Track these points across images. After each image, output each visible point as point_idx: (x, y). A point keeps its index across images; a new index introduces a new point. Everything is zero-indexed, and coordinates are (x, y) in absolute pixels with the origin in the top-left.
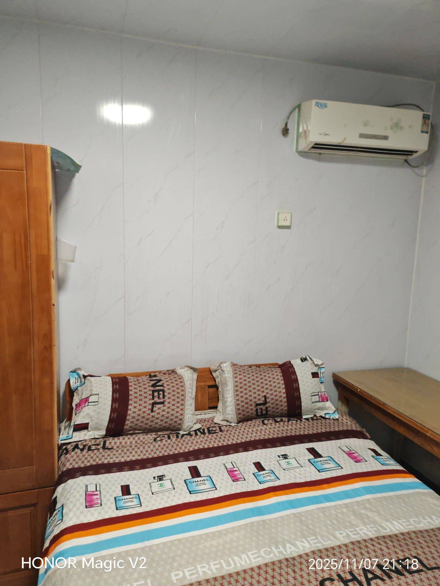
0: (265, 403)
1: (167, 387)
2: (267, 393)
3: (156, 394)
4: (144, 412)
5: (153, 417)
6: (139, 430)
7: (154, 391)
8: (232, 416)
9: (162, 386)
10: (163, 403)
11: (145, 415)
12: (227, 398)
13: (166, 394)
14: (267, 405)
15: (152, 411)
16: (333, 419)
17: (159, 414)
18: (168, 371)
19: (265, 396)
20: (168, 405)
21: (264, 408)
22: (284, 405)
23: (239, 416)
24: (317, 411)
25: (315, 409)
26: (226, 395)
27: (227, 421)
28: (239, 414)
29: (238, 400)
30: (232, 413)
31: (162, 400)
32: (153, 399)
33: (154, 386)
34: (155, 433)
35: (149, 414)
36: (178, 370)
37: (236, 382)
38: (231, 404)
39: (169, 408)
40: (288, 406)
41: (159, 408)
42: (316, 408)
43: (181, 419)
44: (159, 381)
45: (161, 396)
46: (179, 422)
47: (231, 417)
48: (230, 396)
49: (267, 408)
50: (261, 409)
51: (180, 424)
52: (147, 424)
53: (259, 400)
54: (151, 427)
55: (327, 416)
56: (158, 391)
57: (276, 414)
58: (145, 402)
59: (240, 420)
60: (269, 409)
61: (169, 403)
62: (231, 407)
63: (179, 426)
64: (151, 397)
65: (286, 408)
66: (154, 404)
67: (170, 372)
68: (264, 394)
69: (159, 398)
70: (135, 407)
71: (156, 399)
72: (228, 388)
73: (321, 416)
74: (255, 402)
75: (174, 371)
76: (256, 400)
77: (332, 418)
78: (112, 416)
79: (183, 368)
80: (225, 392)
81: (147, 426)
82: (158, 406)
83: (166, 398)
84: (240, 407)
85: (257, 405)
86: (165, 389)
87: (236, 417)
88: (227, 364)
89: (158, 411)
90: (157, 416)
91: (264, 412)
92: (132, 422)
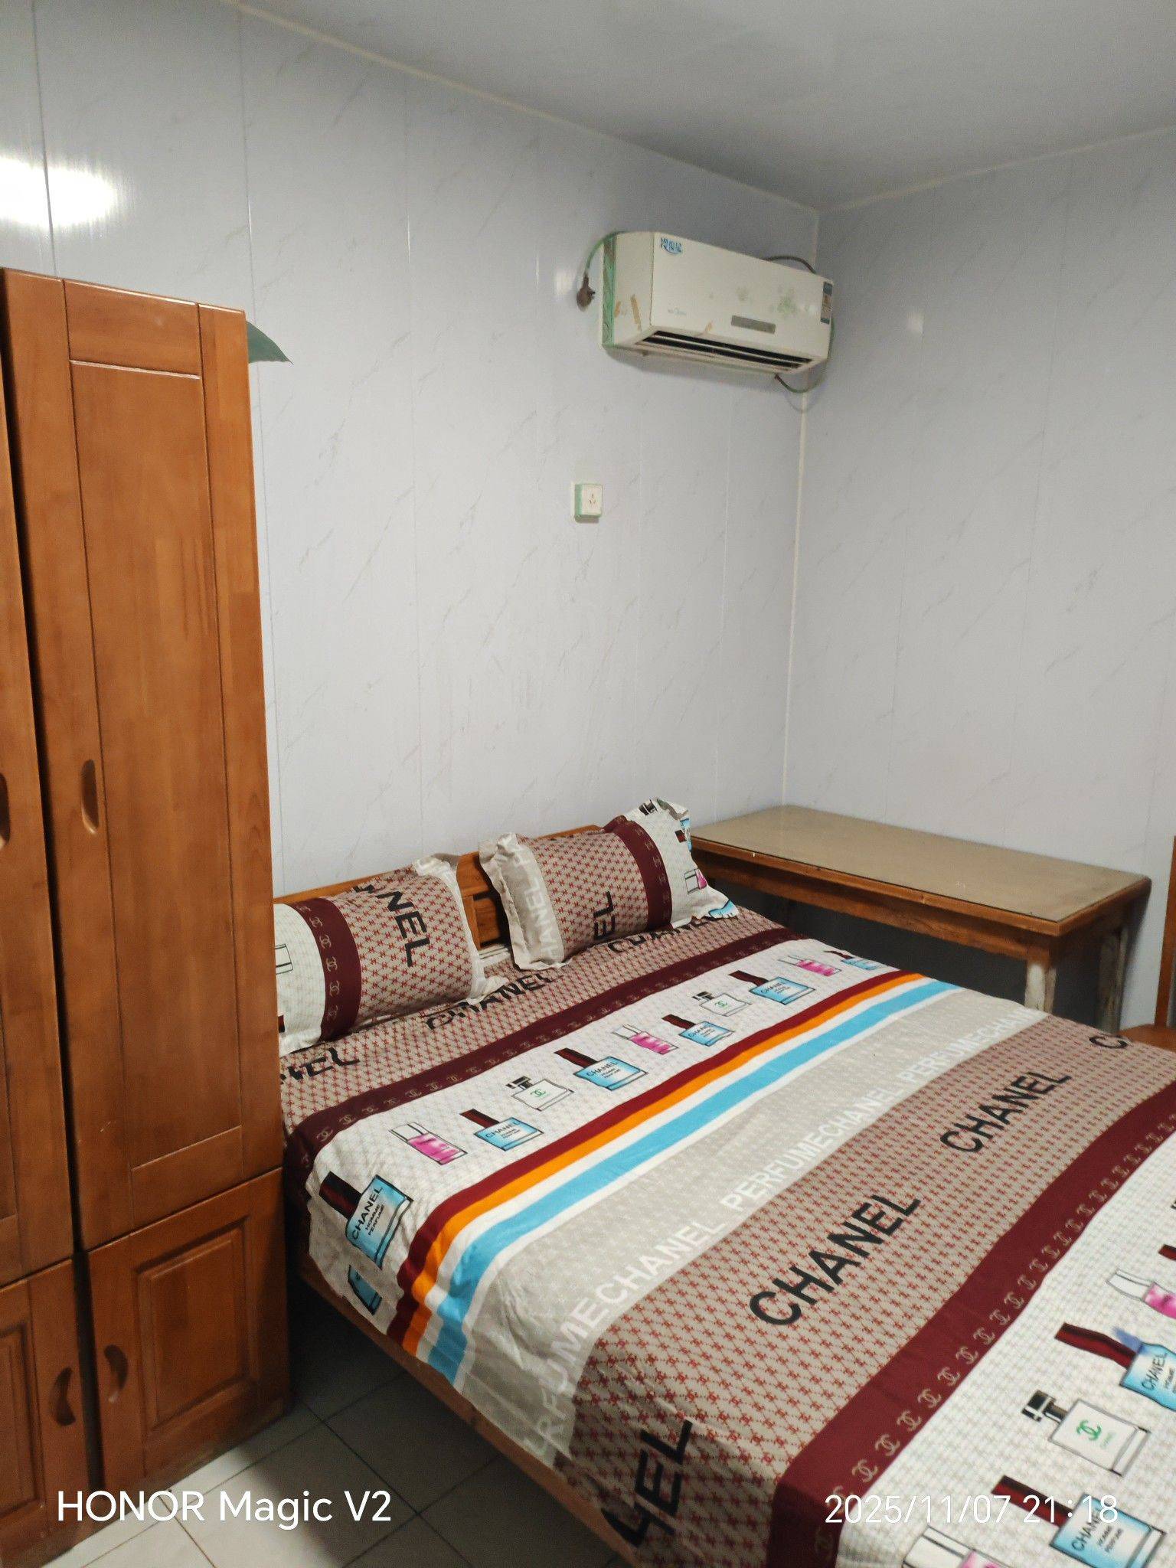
0: (610, 907)
1: (422, 905)
2: (611, 887)
3: (406, 924)
4: (395, 969)
5: (414, 975)
6: (386, 1013)
7: (399, 919)
8: (556, 947)
9: (409, 904)
10: (425, 942)
11: (398, 974)
12: (536, 910)
13: (425, 920)
14: (613, 913)
15: (410, 964)
16: (729, 918)
17: (424, 967)
18: (396, 872)
19: (608, 895)
20: (437, 945)
21: (608, 918)
22: (642, 907)
23: (568, 945)
24: (693, 908)
25: (692, 906)
26: (532, 904)
27: (543, 961)
28: (568, 940)
29: (561, 910)
30: (554, 941)
31: (423, 937)
32: (404, 935)
33: (393, 907)
34: (418, 1014)
35: (405, 972)
36: (417, 866)
37: (549, 872)
38: (548, 921)
39: (440, 950)
40: (650, 907)
41: (423, 955)
42: (694, 901)
43: (467, 972)
44: (398, 895)
45: (418, 928)
46: (464, 978)
47: (552, 951)
48: (543, 904)
49: (613, 918)
50: (604, 922)
51: (466, 983)
52: (402, 995)
53: (599, 903)
54: (410, 1002)
55: (716, 915)
56: (409, 916)
57: (628, 929)
58: (391, 946)
59: (570, 951)
60: (617, 920)
61: (438, 939)
62: (551, 929)
63: (466, 988)
64: (398, 933)
65: (647, 912)
66: (410, 947)
67: (403, 874)
68: (606, 889)
69: (415, 931)
70: (374, 961)
71: (410, 935)
72: (534, 889)
73: (705, 917)
74: (592, 910)
75: (409, 871)
76: (593, 904)
77: (727, 917)
78: (331, 989)
79: (428, 861)
80: (527, 900)
81: (404, 1000)
82: (419, 950)
83: (429, 930)
84: (567, 924)
85: (597, 914)
86: (421, 911)
87: (562, 947)
88: (509, 839)
89: (422, 961)
90: (421, 973)
91: (609, 928)
92: (374, 997)
